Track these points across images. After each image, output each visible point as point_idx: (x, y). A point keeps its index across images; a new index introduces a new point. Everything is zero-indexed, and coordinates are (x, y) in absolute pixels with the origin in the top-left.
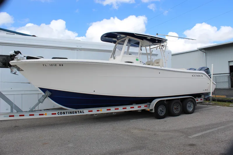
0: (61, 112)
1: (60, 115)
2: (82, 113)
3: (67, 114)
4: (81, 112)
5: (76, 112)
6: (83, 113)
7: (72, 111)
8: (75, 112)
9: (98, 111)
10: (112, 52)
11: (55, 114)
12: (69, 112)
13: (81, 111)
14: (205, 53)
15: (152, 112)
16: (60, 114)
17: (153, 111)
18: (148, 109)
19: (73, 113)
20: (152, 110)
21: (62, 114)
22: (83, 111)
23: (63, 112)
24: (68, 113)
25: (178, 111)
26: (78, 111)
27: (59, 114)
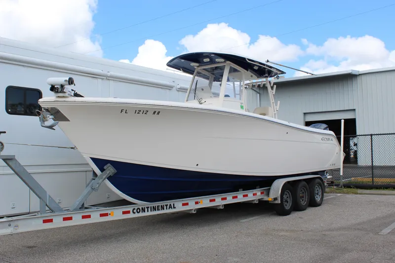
0: (139, 207)
1: (137, 215)
2: (172, 208)
3: (148, 211)
4: (170, 207)
5: (163, 208)
6: (174, 208)
7: (146, 206)
8: (161, 206)
9: (197, 203)
10: (188, 91)
11: (128, 212)
12: (151, 207)
13: (170, 205)
14: (258, 95)
15: (276, 202)
16: (138, 212)
17: (279, 201)
18: (266, 198)
19: (158, 210)
20: (275, 199)
21: (140, 212)
22: (174, 204)
23: (142, 208)
24: (149, 209)
25: (304, 201)
26: (167, 205)
27: (135, 213)
